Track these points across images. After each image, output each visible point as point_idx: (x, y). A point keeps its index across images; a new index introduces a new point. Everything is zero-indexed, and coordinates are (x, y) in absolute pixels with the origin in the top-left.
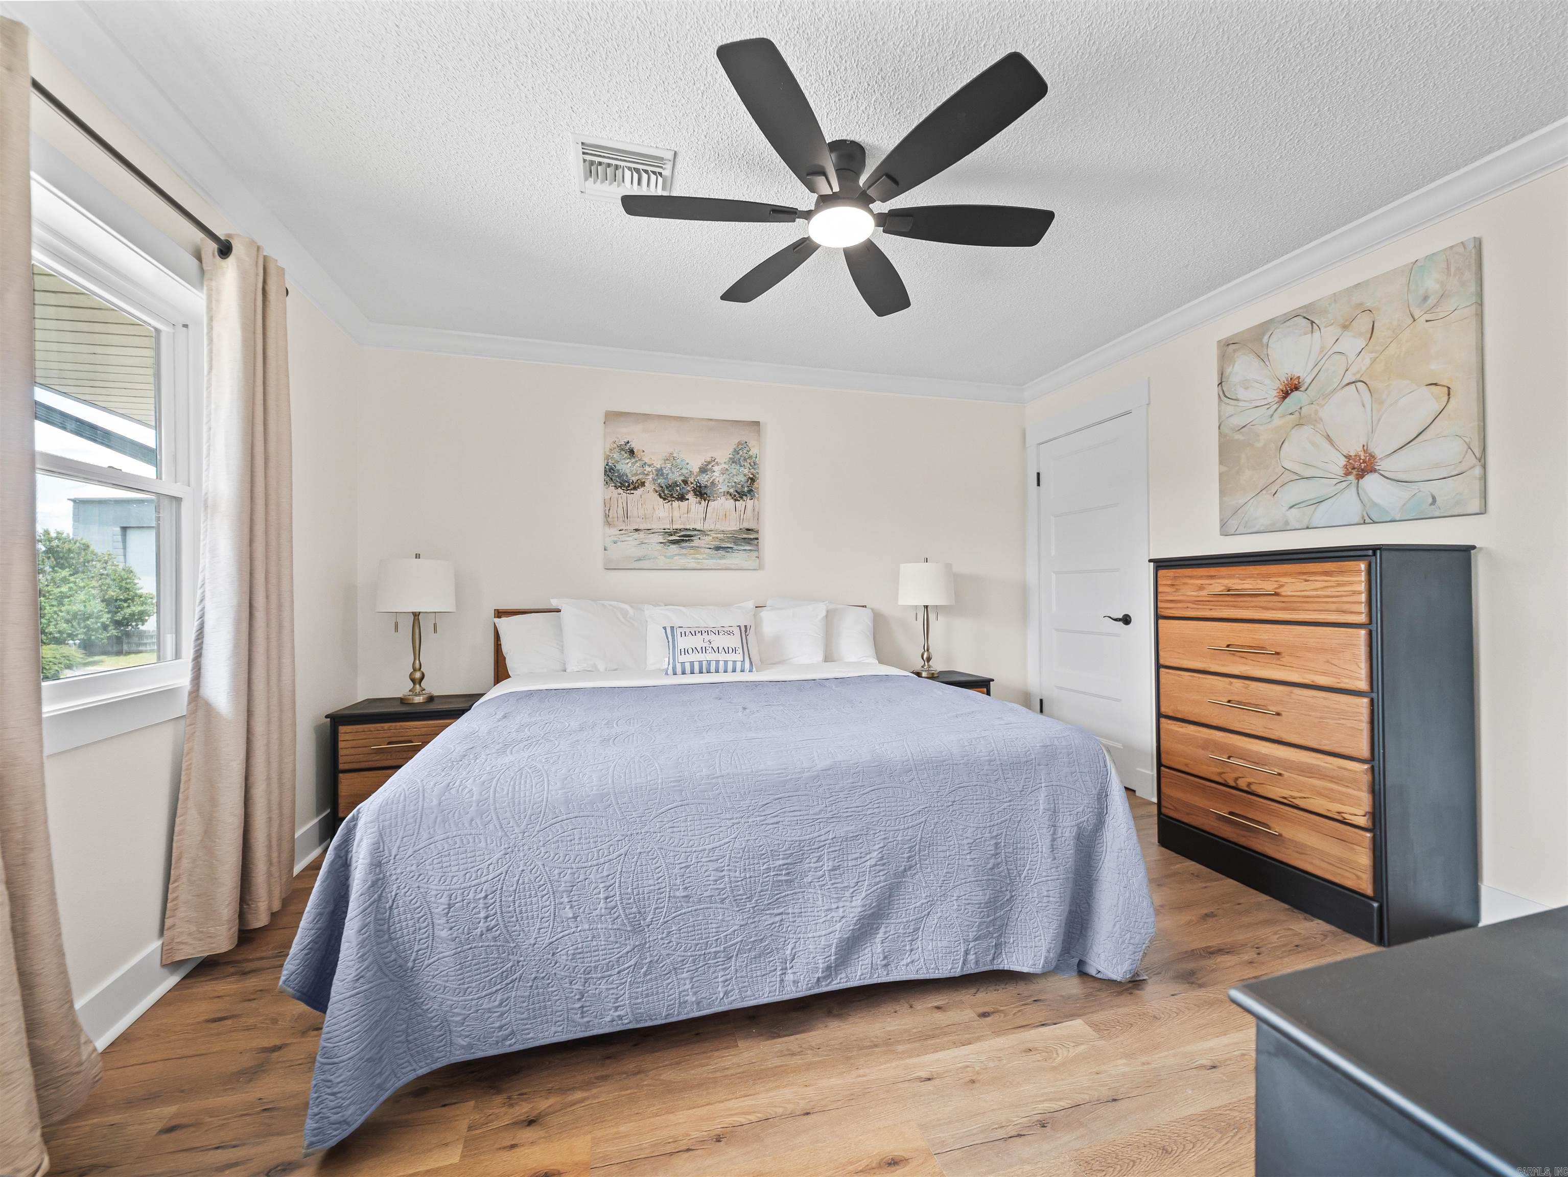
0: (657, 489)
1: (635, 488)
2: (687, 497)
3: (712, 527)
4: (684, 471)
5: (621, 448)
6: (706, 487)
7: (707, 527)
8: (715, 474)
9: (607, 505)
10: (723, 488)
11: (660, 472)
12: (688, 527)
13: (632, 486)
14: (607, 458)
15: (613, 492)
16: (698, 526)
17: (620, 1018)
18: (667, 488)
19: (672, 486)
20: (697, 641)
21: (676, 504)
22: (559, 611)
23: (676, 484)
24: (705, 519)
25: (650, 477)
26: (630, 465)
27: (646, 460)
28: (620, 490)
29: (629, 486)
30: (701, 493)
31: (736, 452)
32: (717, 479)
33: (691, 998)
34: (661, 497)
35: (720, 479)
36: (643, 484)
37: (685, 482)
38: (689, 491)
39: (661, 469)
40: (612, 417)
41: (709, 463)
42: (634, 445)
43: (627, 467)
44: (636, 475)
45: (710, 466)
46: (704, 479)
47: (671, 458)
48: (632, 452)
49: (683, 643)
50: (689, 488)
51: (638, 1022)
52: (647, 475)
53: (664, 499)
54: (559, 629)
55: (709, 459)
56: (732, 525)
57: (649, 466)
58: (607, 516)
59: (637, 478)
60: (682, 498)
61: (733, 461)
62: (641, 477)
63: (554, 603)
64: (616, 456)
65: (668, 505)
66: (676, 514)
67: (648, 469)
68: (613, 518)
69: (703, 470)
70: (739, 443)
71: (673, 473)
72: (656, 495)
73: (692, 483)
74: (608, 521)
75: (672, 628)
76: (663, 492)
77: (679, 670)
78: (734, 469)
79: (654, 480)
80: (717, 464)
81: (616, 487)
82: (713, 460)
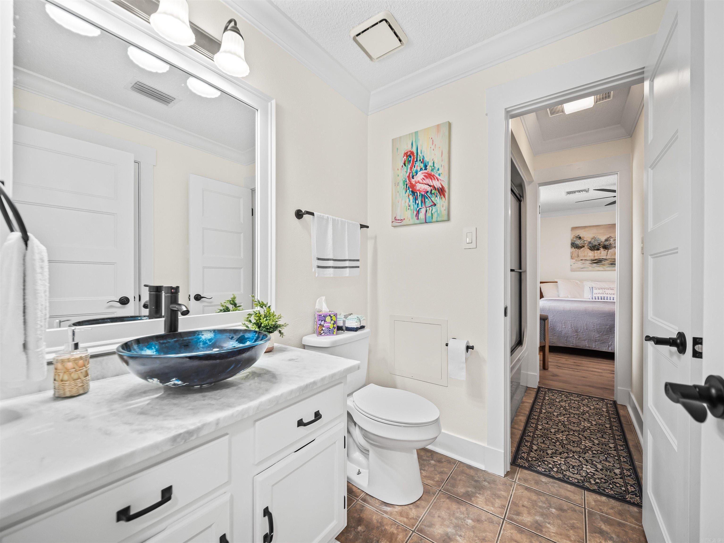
0: (589, 247)
1: (581, 248)
2: (600, 249)
3: (610, 258)
4: (599, 241)
5: (577, 237)
6: (607, 245)
7: (608, 257)
8: (611, 241)
9: (572, 253)
11: (590, 243)
12: (600, 258)
13: (580, 248)
14: (572, 240)
15: (573, 250)
16: (604, 258)
17: (573, 345)
18: (592, 247)
19: (594, 246)
20: (601, 291)
21: (596, 251)
22: (557, 282)
23: (596, 246)
24: (607, 255)
25: (586, 244)
26: (579, 241)
27: (585, 239)
28: (576, 249)
29: (579, 247)
30: (605, 247)
32: (612, 243)
33: (587, 345)
34: (590, 250)
36: (584, 247)
37: (599, 245)
38: (601, 247)
39: (590, 242)
40: (574, 229)
41: (609, 238)
42: (581, 236)
43: (578, 242)
44: (582, 244)
45: (609, 239)
46: (607, 243)
47: (594, 238)
48: (580, 238)
49: (595, 291)
50: (601, 246)
51: (577, 347)
52: (585, 244)
53: (591, 250)
54: (557, 287)
55: (608, 237)
57: (586, 241)
58: (571, 256)
59: (582, 245)
60: (598, 249)
62: (583, 244)
63: (556, 280)
64: (575, 239)
65: (592, 252)
66: (596, 255)
67: (586, 242)
68: (574, 257)
69: (606, 240)
71: (595, 242)
72: (588, 250)
73: (602, 245)
74: (572, 258)
75: (592, 287)
76: (591, 248)
77: (594, 298)
79: (588, 245)
80: (612, 238)
81: (575, 248)
82: (610, 237)
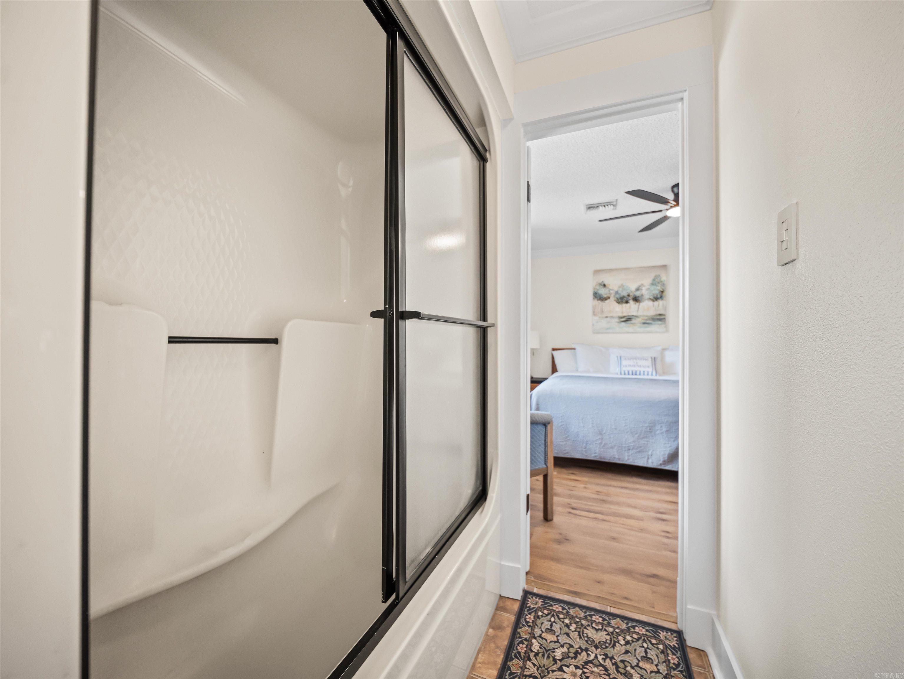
0: (616, 299)
1: (606, 300)
2: (629, 302)
3: (642, 314)
4: (628, 291)
5: (600, 284)
6: (639, 297)
7: (639, 314)
8: (643, 291)
9: (594, 308)
10: (647, 297)
11: (617, 293)
12: (630, 314)
13: (604, 299)
14: (594, 289)
15: (596, 302)
16: (635, 314)
17: (596, 456)
18: (620, 298)
19: (622, 298)
20: (631, 362)
21: (624, 305)
22: (575, 349)
23: (624, 297)
24: (638, 311)
27: (611, 288)
28: (599, 301)
30: (636, 299)
31: (654, 280)
33: (617, 457)
34: (617, 302)
35: (645, 292)
36: (609, 298)
37: (629, 296)
39: (618, 291)
40: (597, 272)
41: (640, 286)
42: (606, 283)
43: (603, 292)
44: (606, 294)
45: (641, 288)
46: (638, 294)
47: (622, 286)
48: (604, 285)
49: (624, 363)
50: (630, 298)
51: (601, 459)
52: (611, 294)
53: (619, 303)
54: (575, 356)
56: (652, 313)
58: (594, 312)
60: (627, 302)
61: (652, 284)
62: (608, 295)
63: (573, 346)
64: (598, 287)
65: (620, 306)
66: (624, 309)
67: (612, 291)
68: (597, 312)
69: (637, 290)
70: (656, 276)
71: (623, 292)
72: (615, 302)
73: (632, 296)
74: (594, 314)
75: (620, 357)
76: (618, 300)
77: (623, 373)
78: (653, 288)
79: (614, 296)
80: (644, 286)
81: (598, 300)
82: (642, 285)
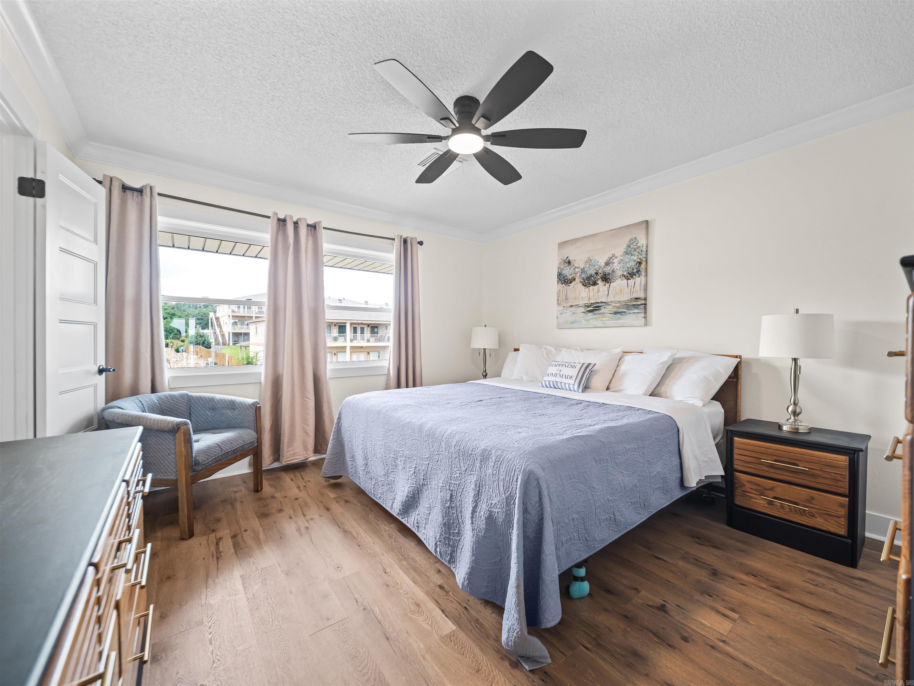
0: (582, 281)
1: (571, 283)
2: (598, 283)
3: (613, 300)
4: (596, 267)
5: (565, 262)
6: (609, 274)
7: (609, 300)
8: (615, 264)
10: (619, 273)
11: (583, 271)
12: (598, 301)
13: (569, 282)
14: (558, 268)
15: (561, 286)
16: (604, 300)
18: (587, 279)
19: (588, 278)
21: (591, 288)
23: (591, 276)
24: (608, 295)
25: (578, 275)
26: (568, 270)
27: (576, 265)
28: (564, 285)
29: (568, 281)
30: (606, 278)
31: (629, 246)
32: (616, 268)
34: (583, 285)
35: (618, 268)
36: (575, 279)
37: (597, 273)
38: (599, 279)
39: (584, 268)
40: (561, 245)
41: (611, 258)
42: (570, 258)
43: (568, 272)
44: (571, 274)
45: (611, 260)
46: (608, 269)
47: (589, 261)
48: (569, 262)
50: (598, 277)
52: (577, 273)
53: (585, 286)
55: (611, 256)
56: (625, 297)
57: (578, 268)
58: (558, 300)
59: (572, 276)
60: (595, 284)
61: (626, 253)
62: (573, 275)
64: (562, 266)
65: (587, 289)
66: (591, 294)
67: (577, 270)
68: (561, 300)
69: (607, 264)
70: (631, 240)
71: (590, 269)
72: (581, 285)
73: (600, 273)
74: (558, 302)
76: (585, 282)
78: (627, 258)
79: (580, 276)
80: (616, 258)
81: (562, 284)
82: (614, 255)
